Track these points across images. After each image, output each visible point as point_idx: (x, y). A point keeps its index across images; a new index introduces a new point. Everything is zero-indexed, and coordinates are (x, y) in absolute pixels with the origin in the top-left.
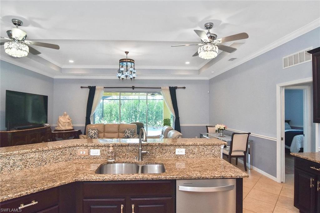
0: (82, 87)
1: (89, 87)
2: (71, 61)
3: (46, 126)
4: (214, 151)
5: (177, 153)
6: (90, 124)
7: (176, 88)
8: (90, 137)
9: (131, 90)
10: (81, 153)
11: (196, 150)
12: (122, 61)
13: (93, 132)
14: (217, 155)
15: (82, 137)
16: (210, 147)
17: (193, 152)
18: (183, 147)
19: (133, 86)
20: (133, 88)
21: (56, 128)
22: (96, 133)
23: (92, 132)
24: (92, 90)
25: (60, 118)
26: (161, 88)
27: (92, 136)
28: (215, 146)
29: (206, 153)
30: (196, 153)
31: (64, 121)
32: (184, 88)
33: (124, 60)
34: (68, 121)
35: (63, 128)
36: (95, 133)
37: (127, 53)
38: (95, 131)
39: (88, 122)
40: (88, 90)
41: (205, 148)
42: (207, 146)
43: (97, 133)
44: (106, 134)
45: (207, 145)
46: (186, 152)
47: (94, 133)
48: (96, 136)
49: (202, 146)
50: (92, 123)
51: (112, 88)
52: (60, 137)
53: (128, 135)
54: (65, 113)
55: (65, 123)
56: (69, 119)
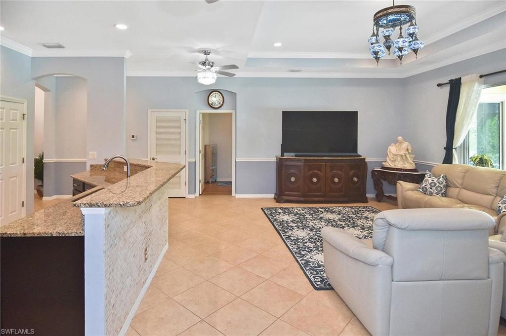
0: (439, 85)
1: (451, 82)
8: (421, 190)
13: (430, 181)
15: (400, 186)
21: (383, 163)
22: (435, 185)
24: (455, 87)
25: (390, 147)
27: (425, 189)
31: (395, 152)
39: (447, 158)
40: (447, 90)
43: (438, 184)
44: (465, 192)
47: (430, 184)
48: (434, 190)
51: (497, 74)
52: (385, 179)
53: (500, 206)
54: (400, 138)
55: (396, 155)
56: (408, 150)
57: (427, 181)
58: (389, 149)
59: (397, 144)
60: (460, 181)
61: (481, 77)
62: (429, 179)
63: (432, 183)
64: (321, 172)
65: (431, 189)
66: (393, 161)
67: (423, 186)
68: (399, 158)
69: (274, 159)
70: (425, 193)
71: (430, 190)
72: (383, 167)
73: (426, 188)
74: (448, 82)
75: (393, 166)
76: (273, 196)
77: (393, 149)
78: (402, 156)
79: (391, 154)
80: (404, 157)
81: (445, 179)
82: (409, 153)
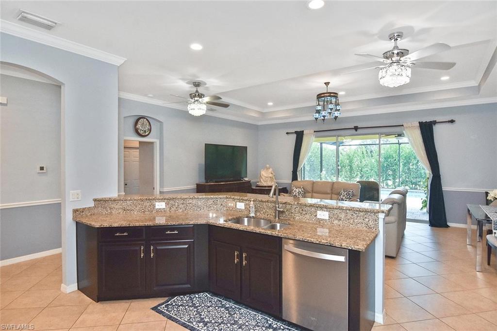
0: (287, 133)
1: (296, 132)
2: (270, 104)
3: (245, 180)
4: (367, 220)
5: (318, 217)
6: (297, 180)
7: (435, 122)
8: (293, 197)
9: (354, 131)
10: (230, 205)
11: (343, 216)
12: (319, 96)
13: (298, 191)
14: (372, 226)
16: (362, 214)
17: (339, 218)
18: (326, 209)
19: (355, 127)
20: (356, 128)
23: (296, 191)
24: (300, 136)
25: (262, 172)
26: (403, 125)
28: (369, 213)
29: (357, 220)
30: (342, 219)
31: (265, 175)
32: (452, 121)
33: (323, 95)
34: (271, 175)
35: (265, 184)
36: (300, 193)
37: (327, 84)
38: (300, 190)
39: (295, 177)
40: (295, 136)
41: (354, 214)
42: (357, 213)
44: (315, 195)
45: (357, 211)
46: (329, 217)
49: (351, 211)
50: (299, 179)
51: (326, 132)
54: (268, 166)
55: (267, 177)
56: (272, 174)
58: (261, 174)
59: (265, 170)
60: (311, 189)
61: (315, 132)
66: (265, 181)
67: (294, 194)
73: (296, 196)
74: (294, 132)
75: (265, 185)
79: (264, 177)
81: (304, 189)
82: (274, 176)
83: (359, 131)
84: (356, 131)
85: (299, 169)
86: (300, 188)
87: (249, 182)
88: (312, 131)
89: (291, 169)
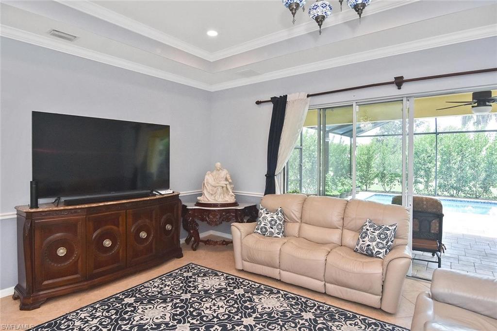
0: (258, 103)
1: (274, 100)
2: (212, 33)
3: (161, 194)
8: (259, 231)
13: (270, 219)
15: (236, 229)
20: (398, 82)
21: (199, 198)
22: (276, 222)
24: (280, 105)
25: (207, 177)
27: (264, 230)
31: (213, 183)
34: (223, 183)
36: (273, 223)
38: (275, 217)
39: (270, 189)
40: (270, 107)
43: (278, 222)
44: (306, 227)
47: (270, 222)
48: (275, 230)
52: (203, 220)
53: (369, 245)
54: (218, 164)
55: (215, 187)
56: (226, 180)
57: (264, 218)
58: (205, 180)
59: (215, 173)
60: (298, 215)
61: (308, 96)
62: (267, 215)
63: (272, 220)
64: (118, 226)
65: (272, 228)
66: (212, 195)
67: (262, 225)
68: (220, 190)
69: (13, 214)
70: (264, 235)
71: (271, 230)
72: (198, 204)
73: (265, 228)
74: (270, 99)
75: (212, 201)
76: (11, 291)
77: (209, 178)
78: (223, 187)
79: (209, 185)
80: (225, 189)
81: (283, 214)
82: (230, 183)
83: (407, 89)
84: (399, 88)
85: (279, 169)
86: (275, 211)
87: (175, 198)
88: (304, 95)
89: (264, 170)
